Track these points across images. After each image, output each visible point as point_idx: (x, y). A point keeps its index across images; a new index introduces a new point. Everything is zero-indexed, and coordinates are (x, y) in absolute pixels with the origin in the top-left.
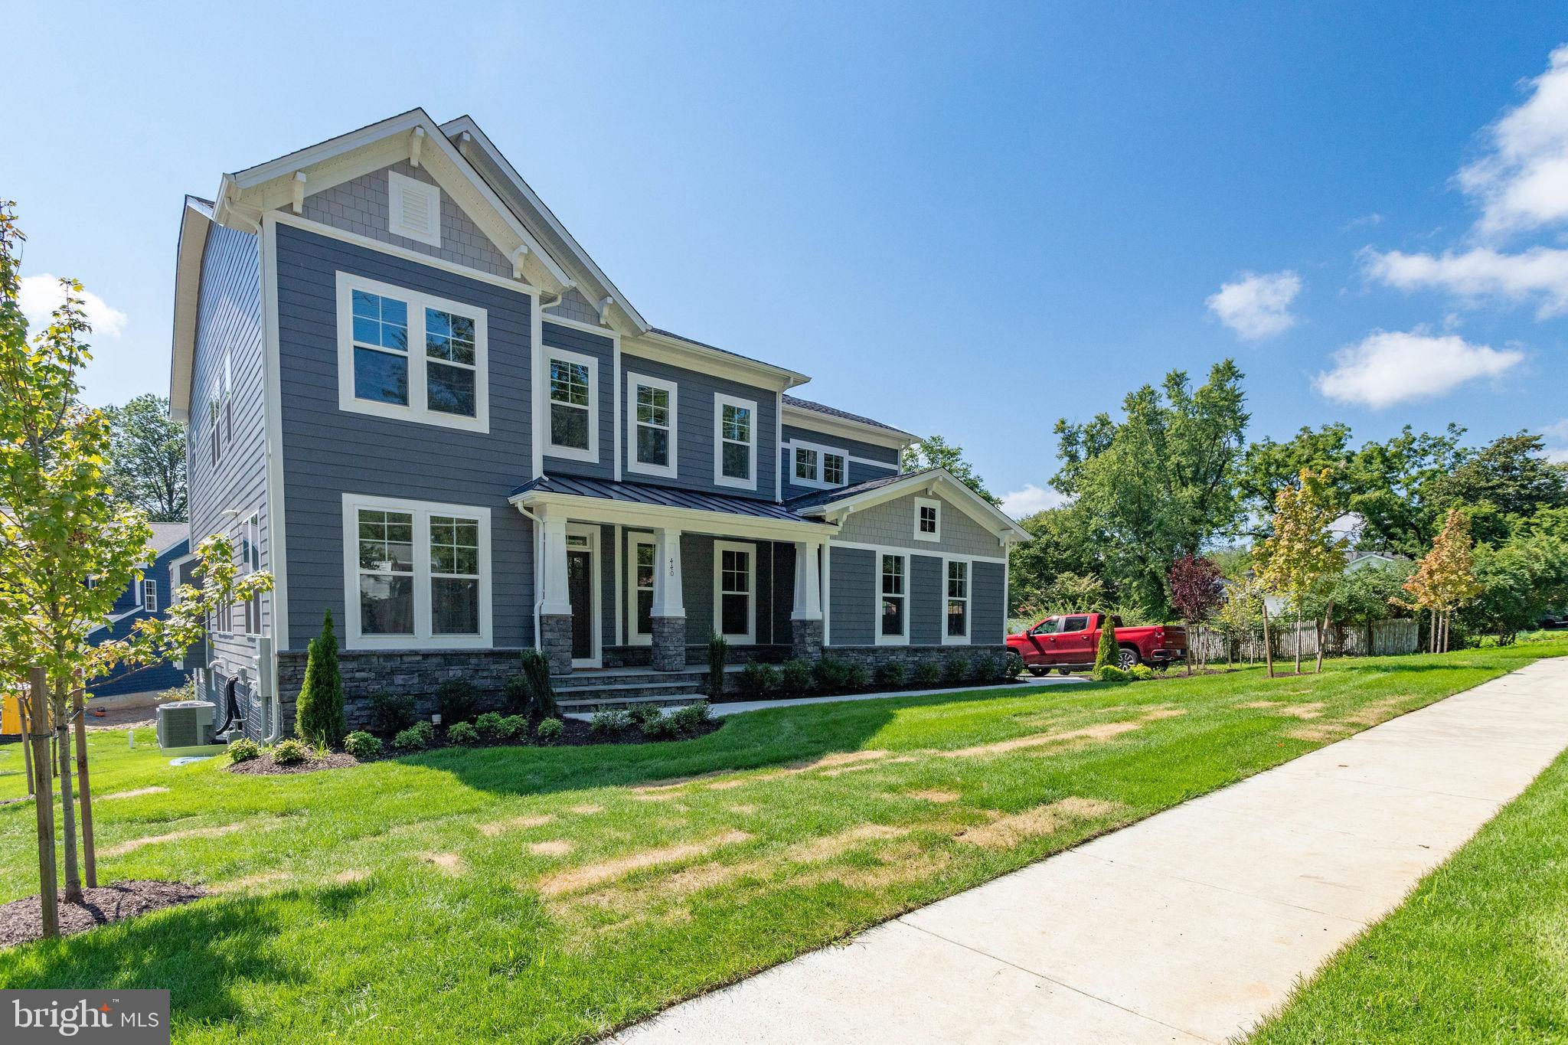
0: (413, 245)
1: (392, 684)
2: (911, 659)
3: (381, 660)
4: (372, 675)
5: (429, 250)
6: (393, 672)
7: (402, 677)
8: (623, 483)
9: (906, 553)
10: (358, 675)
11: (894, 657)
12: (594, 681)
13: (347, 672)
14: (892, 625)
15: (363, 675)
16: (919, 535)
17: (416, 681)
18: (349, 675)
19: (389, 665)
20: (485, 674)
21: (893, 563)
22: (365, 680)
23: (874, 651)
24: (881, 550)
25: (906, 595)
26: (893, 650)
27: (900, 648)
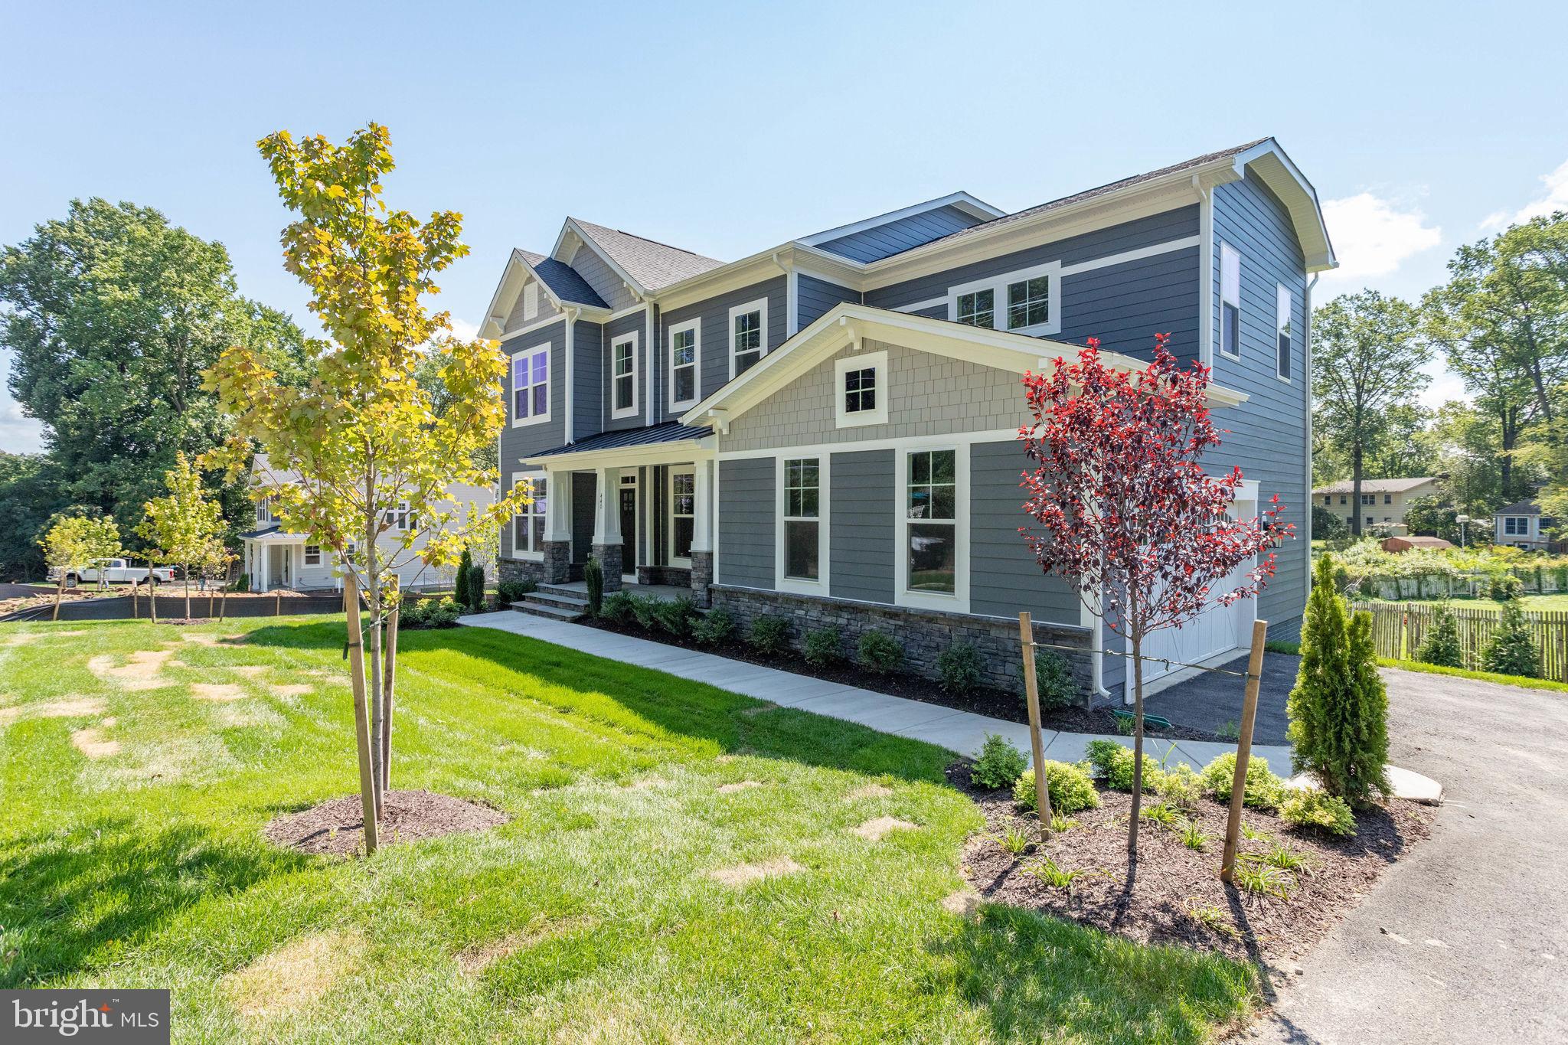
2: (828, 619)
8: (656, 426)
9: (822, 452)
11: (803, 612)
14: (801, 562)
16: (844, 419)
21: (804, 472)
23: (774, 598)
24: (783, 455)
25: (824, 519)
26: (801, 601)
27: (814, 601)
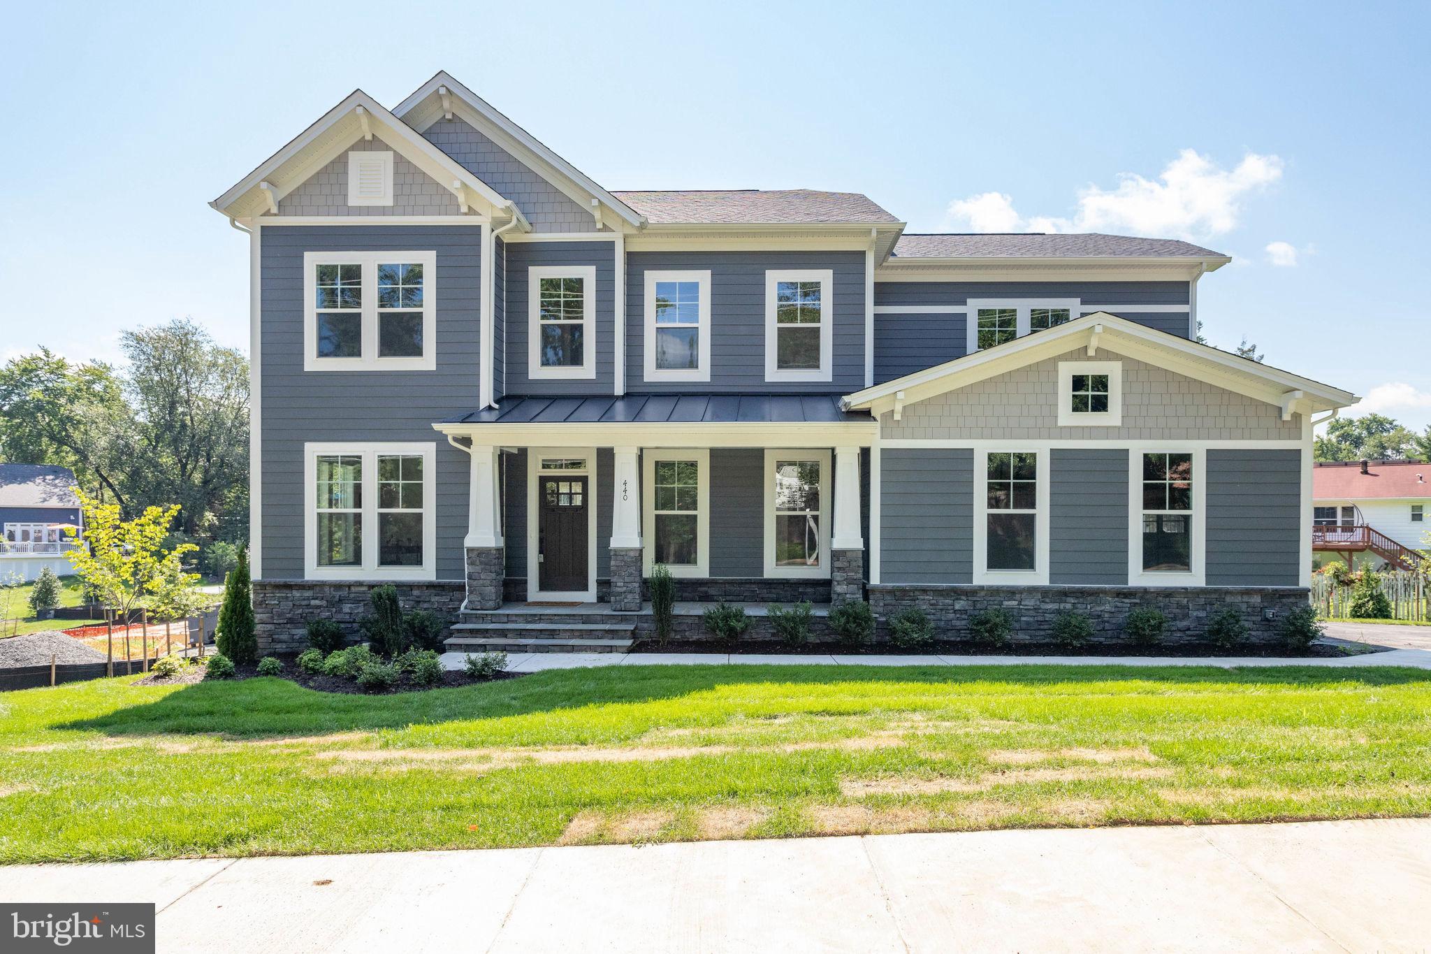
0: (368, 211)
1: (340, 611)
2: (1048, 606)
3: (332, 589)
4: (324, 603)
5: (383, 211)
6: (340, 601)
7: (349, 605)
8: (627, 398)
9: (1041, 447)
10: (313, 602)
12: (514, 618)
13: (304, 600)
15: (317, 602)
16: (1068, 418)
17: (361, 609)
18: (304, 603)
19: (337, 594)
20: (426, 605)
21: (1014, 465)
22: (318, 607)
24: (985, 447)
25: (1042, 510)
27: (1032, 590)
